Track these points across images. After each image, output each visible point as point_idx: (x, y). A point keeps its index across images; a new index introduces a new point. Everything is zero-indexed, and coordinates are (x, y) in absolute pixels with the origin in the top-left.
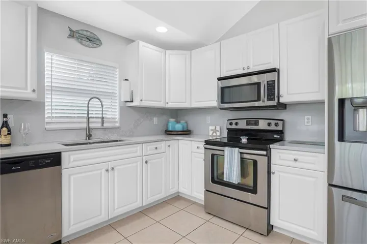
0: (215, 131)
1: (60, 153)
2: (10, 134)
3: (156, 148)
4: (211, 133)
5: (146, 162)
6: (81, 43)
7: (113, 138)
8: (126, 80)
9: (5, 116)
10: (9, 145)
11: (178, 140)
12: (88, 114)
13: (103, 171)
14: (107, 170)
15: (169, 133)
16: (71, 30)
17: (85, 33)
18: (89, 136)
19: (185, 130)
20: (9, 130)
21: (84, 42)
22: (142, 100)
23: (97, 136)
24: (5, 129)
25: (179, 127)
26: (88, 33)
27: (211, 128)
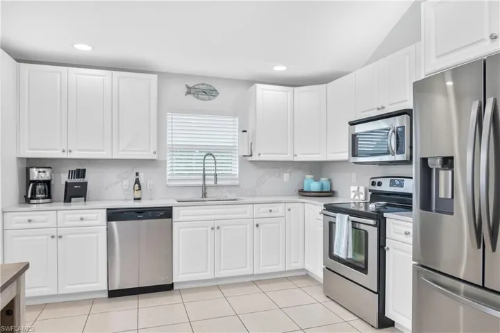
0: (358, 193)
1: (172, 207)
2: (140, 189)
3: (271, 211)
4: (352, 195)
5: (257, 225)
6: (198, 98)
7: (230, 197)
8: (244, 131)
9: (137, 174)
10: (139, 199)
11: (304, 203)
12: (204, 170)
13: (209, 228)
14: (213, 229)
15: (303, 193)
16: (188, 87)
17: (201, 87)
18: (205, 195)
19: (326, 190)
20: (140, 187)
21: (200, 96)
22: (260, 154)
23: (211, 194)
24: (137, 185)
25: (315, 186)
26: (204, 87)
27: (353, 188)
